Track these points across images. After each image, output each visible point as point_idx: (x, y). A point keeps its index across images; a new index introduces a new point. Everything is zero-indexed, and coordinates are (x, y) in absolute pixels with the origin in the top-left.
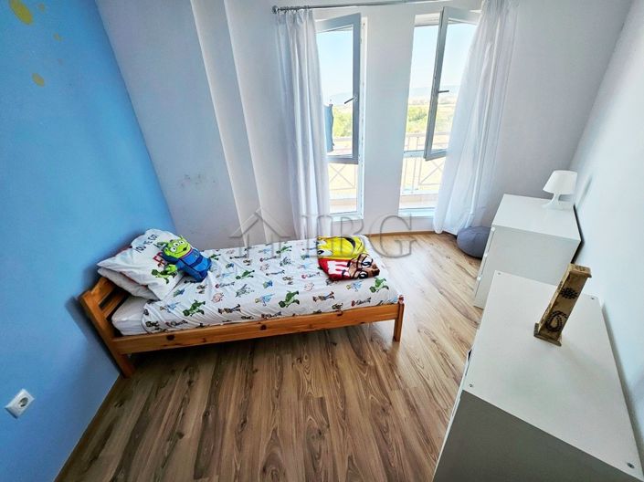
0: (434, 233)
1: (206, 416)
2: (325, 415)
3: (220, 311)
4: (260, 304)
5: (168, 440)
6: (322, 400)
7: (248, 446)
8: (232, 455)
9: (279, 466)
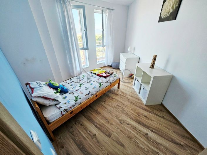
0: (106, 66)
1: (96, 126)
2: (121, 107)
3: (85, 96)
4: (95, 89)
5: (93, 139)
6: (117, 105)
7: (114, 123)
8: (112, 127)
9: (123, 120)
